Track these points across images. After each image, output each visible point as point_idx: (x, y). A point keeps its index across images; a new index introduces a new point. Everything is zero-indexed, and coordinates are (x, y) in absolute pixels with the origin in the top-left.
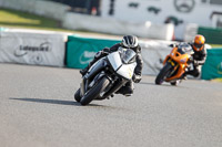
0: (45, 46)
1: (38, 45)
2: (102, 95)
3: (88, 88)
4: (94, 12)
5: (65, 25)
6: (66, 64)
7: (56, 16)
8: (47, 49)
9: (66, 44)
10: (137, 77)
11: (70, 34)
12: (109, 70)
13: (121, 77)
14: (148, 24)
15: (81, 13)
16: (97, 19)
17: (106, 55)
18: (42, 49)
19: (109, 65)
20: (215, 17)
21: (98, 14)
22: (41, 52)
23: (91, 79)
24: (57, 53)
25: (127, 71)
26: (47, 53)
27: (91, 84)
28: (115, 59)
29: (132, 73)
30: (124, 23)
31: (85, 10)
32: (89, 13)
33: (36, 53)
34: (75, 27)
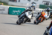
0: (4, 9)
1: (2, 9)
2: (24, 22)
3: (20, 21)
4: (15, 1)
5: (8, 4)
6: (9, 14)
7: (6, 2)
8: (4, 10)
9: (9, 9)
10: (32, 18)
11: (10, 6)
12: (25, 16)
13: (28, 18)
14: (28, 4)
15: (12, 1)
16: (16, 3)
17: (25, 13)
18: (3, 10)
19: (26, 15)
20: (44, 2)
21: (16, 2)
22: (3, 11)
23: (21, 18)
24: (7, 11)
25: (30, 17)
26: (4, 11)
27: (21, 20)
28: (27, 13)
29: (31, 17)
30: (22, 4)
31: (13, 1)
32: (14, 1)
33: (2, 11)
34: (11, 5)
